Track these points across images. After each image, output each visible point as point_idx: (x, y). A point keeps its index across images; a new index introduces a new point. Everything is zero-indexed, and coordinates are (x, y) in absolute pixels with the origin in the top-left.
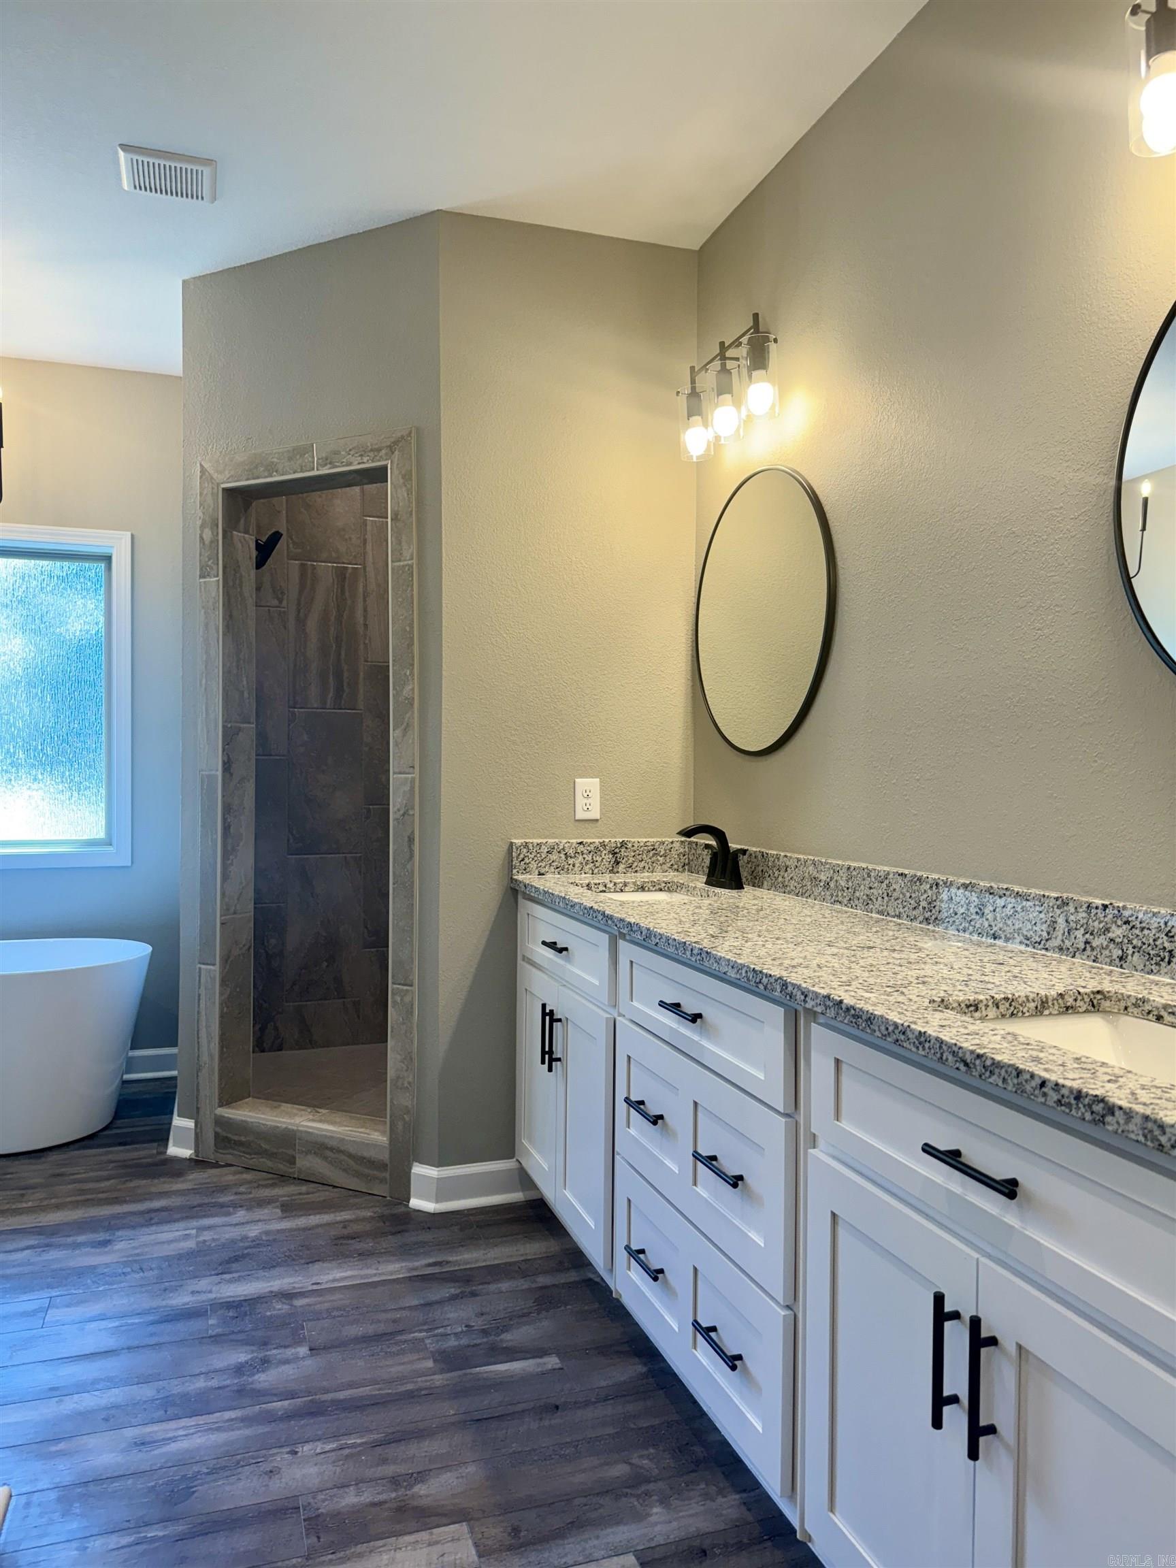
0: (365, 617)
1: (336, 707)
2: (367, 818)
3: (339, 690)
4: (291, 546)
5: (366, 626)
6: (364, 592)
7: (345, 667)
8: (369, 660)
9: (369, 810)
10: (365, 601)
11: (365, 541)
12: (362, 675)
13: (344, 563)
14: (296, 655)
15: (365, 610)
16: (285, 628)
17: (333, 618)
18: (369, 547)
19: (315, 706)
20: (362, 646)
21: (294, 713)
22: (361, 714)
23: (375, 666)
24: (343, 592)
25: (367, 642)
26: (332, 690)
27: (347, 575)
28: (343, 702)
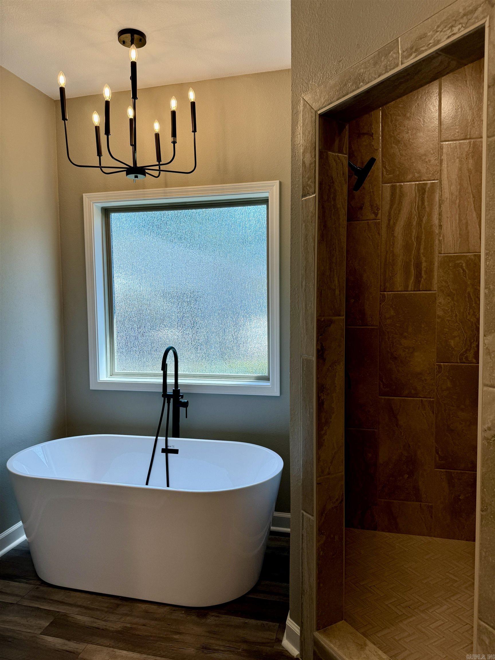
0: (440, 220)
1: (416, 290)
2: (439, 372)
3: (418, 276)
4: (385, 173)
5: (440, 226)
6: (440, 200)
7: (424, 259)
8: (442, 252)
9: (440, 366)
10: (440, 207)
11: (441, 161)
12: (436, 264)
13: (424, 180)
14: (387, 254)
15: (440, 214)
16: (379, 233)
17: (414, 223)
18: (444, 165)
19: (400, 289)
20: (437, 242)
21: (384, 296)
22: (435, 294)
23: (447, 256)
24: (423, 203)
25: (441, 238)
26: (413, 278)
27: (427, 189)
28: (421, 286)
